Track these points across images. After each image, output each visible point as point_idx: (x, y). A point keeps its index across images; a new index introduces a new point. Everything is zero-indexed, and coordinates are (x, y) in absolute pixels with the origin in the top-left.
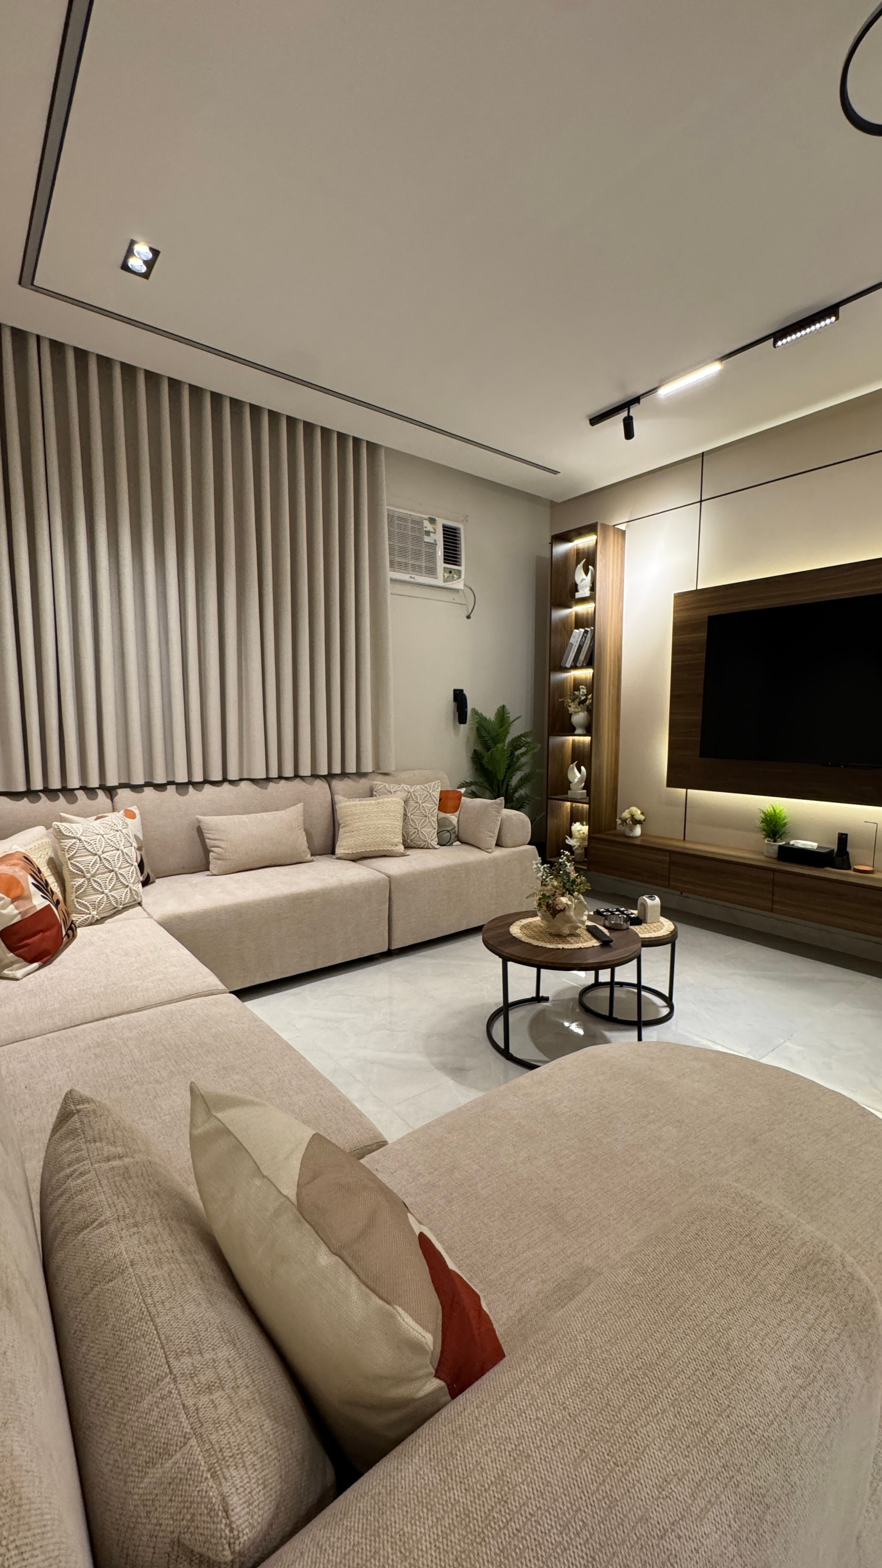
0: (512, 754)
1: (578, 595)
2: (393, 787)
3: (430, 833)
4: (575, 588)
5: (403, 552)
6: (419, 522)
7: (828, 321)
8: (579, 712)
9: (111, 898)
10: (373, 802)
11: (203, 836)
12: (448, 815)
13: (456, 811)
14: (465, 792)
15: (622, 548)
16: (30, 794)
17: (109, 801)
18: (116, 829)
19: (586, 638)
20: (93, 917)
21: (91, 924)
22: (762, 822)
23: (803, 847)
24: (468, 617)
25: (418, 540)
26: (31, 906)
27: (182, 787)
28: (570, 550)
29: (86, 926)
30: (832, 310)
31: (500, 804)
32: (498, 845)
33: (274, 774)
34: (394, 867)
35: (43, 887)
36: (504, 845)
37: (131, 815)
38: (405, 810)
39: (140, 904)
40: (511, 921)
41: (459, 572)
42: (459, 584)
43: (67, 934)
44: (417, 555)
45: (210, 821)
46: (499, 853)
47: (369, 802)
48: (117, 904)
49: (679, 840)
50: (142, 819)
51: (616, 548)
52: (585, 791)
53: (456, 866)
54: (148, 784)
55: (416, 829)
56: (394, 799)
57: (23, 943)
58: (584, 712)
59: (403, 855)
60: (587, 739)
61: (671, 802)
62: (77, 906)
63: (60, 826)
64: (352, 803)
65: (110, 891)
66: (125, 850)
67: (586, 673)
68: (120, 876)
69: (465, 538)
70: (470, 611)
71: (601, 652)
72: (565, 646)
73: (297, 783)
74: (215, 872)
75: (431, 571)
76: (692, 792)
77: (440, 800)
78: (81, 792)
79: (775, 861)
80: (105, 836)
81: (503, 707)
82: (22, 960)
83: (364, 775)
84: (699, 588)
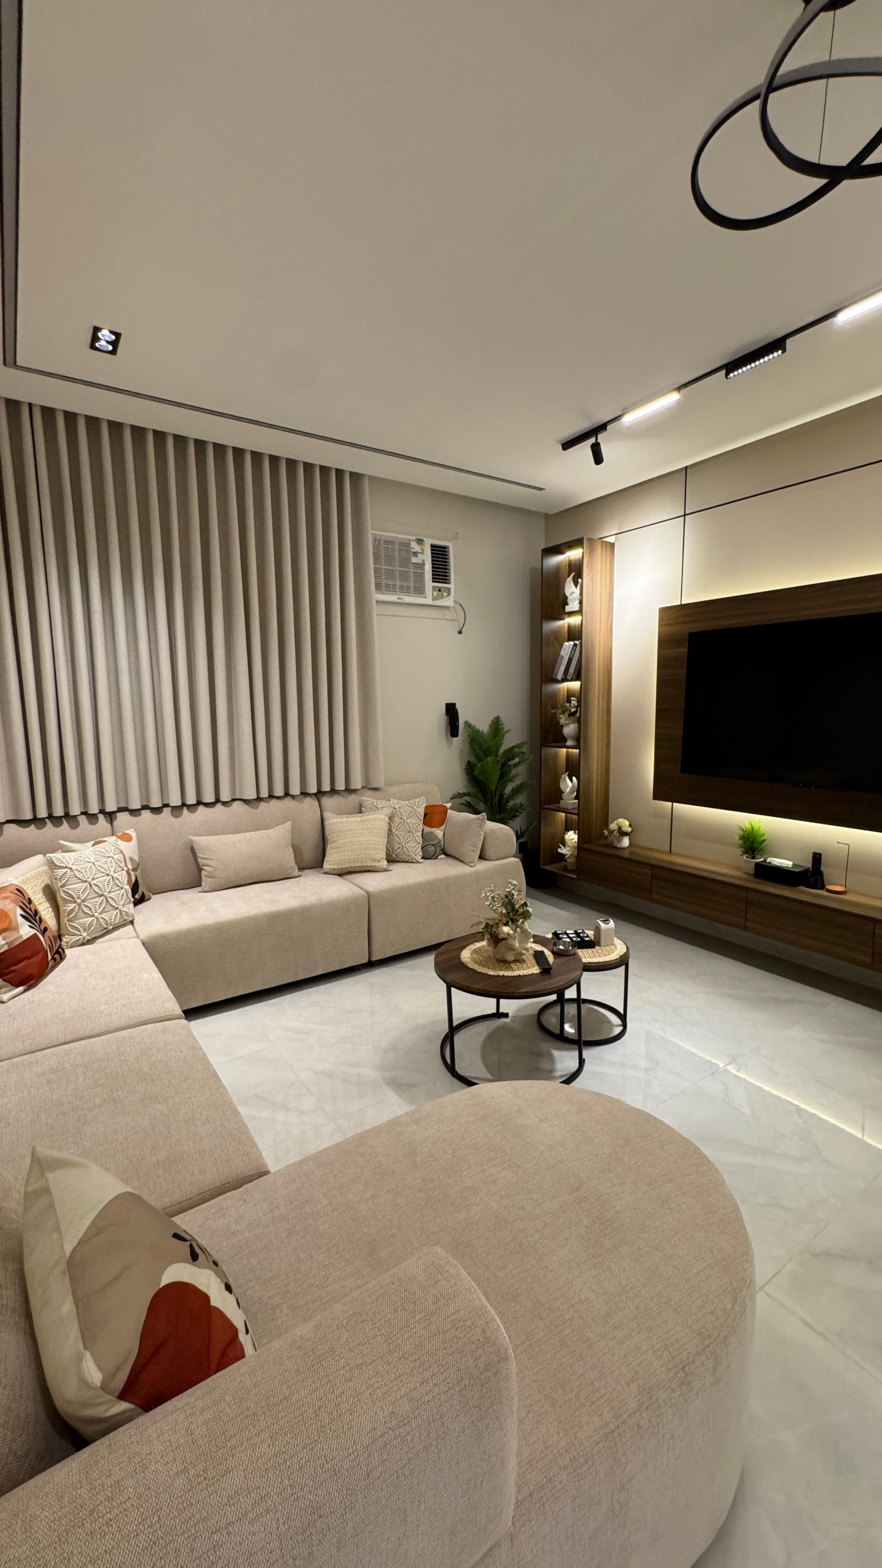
0: (504, 765)
1: (568, 609)
2: (381, 803)
3: (414, 848)
4: (565, 602)
5: (390, 574)
6: (407, 544)
7: (775, 354)
8: (569, 724)
9: (101, 920)
10: (359, 819)
11: (196, 855)
12: (434, 830)
13: (441, 826)
14: (451, 806)
15: (610, 560)
16: (36, 821)
17: (109, 825)
18: (108, 855)
19: (575, 651)
20: (84, 938)
21: (83, 944)
22: (740, 839)
23: (779, 865)
24: (460, 632)
25: (405, 562)
26: (18, 936)
27: (177, 810)
28: (561, 562)
29: (78, 946)
30: (778, 344)
31: (483, 819)
32: (482, 857)
33: (264, 793)
34: (374, 883)
35: (33, 917)
36: (488, 858)
37: (127, 838)
38: (390, 825)
39: (132, 922)
40: (464, 944)
41: (449, 589)
42: (449, 602)
43: (53, 958)
44: (404, 576)
45: (201, 841)
46: (482, 866)
47: (355, 819)
48: (107, 925)
49: (663, 852)
50: (139, 841)
51: (604, 560)
52: (576, 801)
53: (436, 881)
54: (145, 807)
55: (400, 844)
56: (379, 816)
57: (11, 969)
58: (574, 723)
59: (386, 870)
60: (576, 751)
61: (658, 815)
62: (69, 928)
63: (53, 858)
64: (339, 820)
65: (100, 914)
66: (115, 875)
67: (575, 685)
68: (109, 899)
69: (455, 556)
70: (461, 626)
71: (588, 664)
72: (557, 657)
73: (288, 802)
74: (206, 889)
75: (420, 590)
76: (678, 806)
77: (425, 815)
78: (83, 817)
79: (752, 878)
80: (96, 863)
81: (498, 718)
82: (9, 984)
83: (354, 791)
84: (683, 603)
